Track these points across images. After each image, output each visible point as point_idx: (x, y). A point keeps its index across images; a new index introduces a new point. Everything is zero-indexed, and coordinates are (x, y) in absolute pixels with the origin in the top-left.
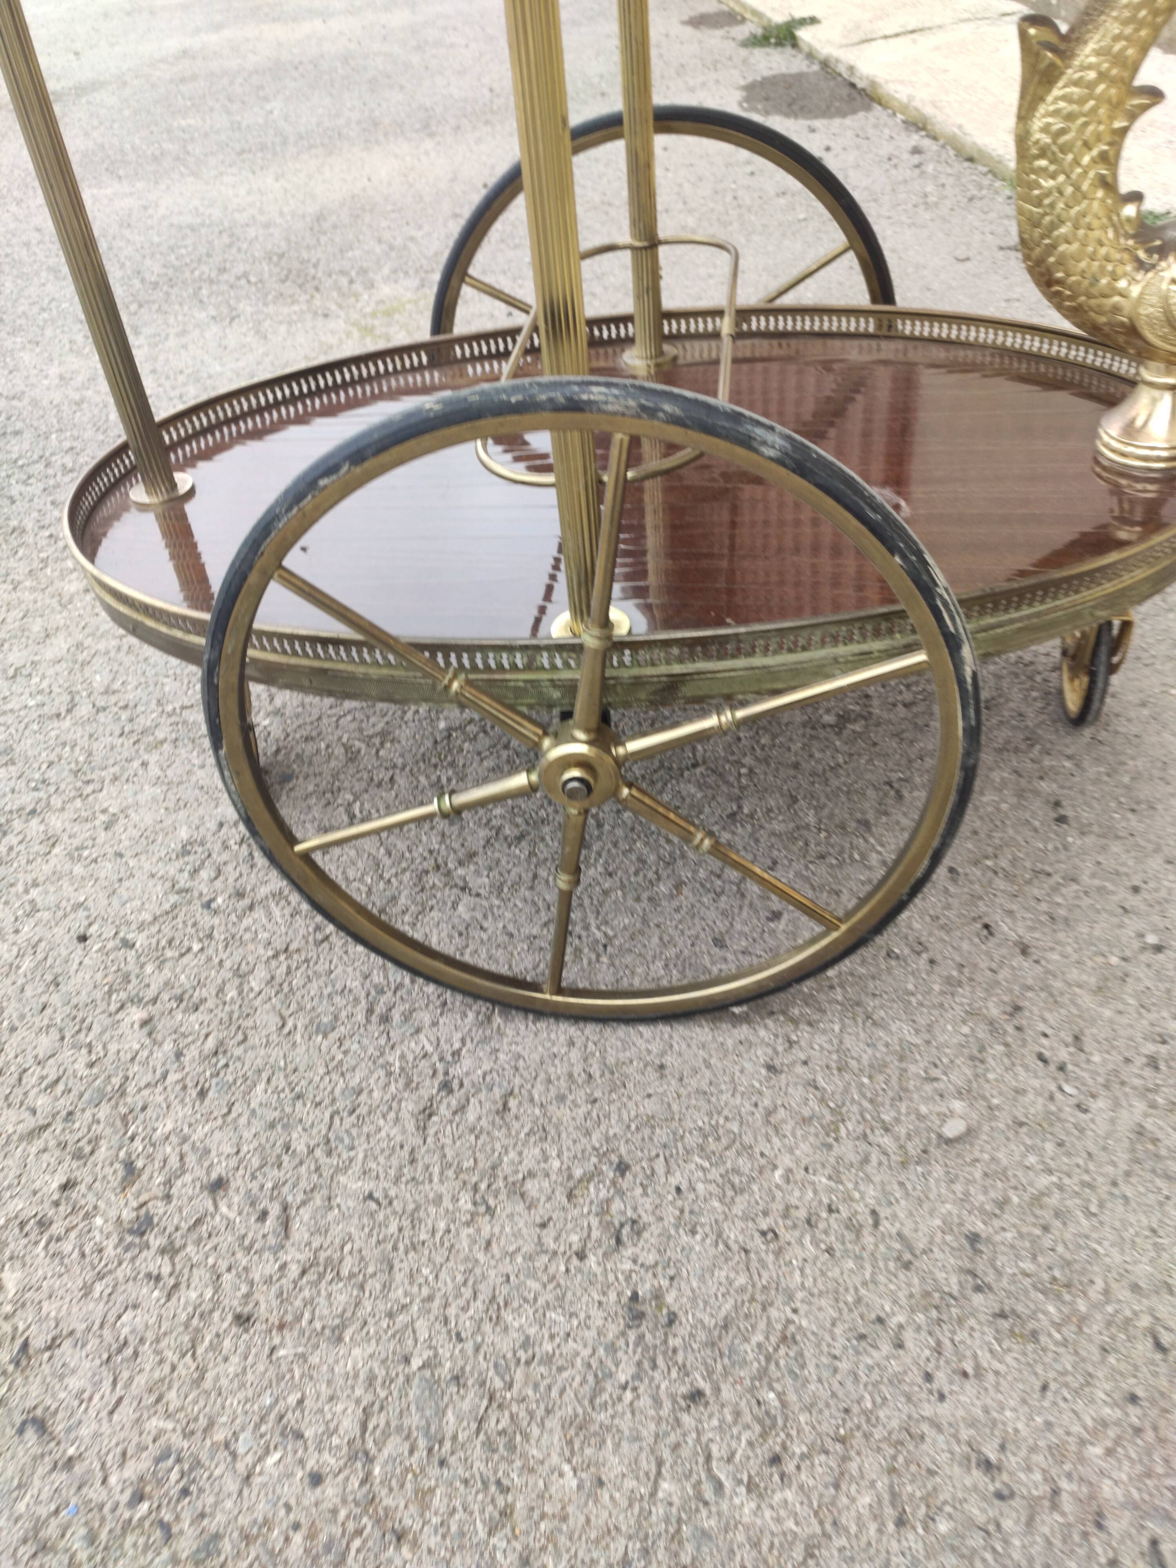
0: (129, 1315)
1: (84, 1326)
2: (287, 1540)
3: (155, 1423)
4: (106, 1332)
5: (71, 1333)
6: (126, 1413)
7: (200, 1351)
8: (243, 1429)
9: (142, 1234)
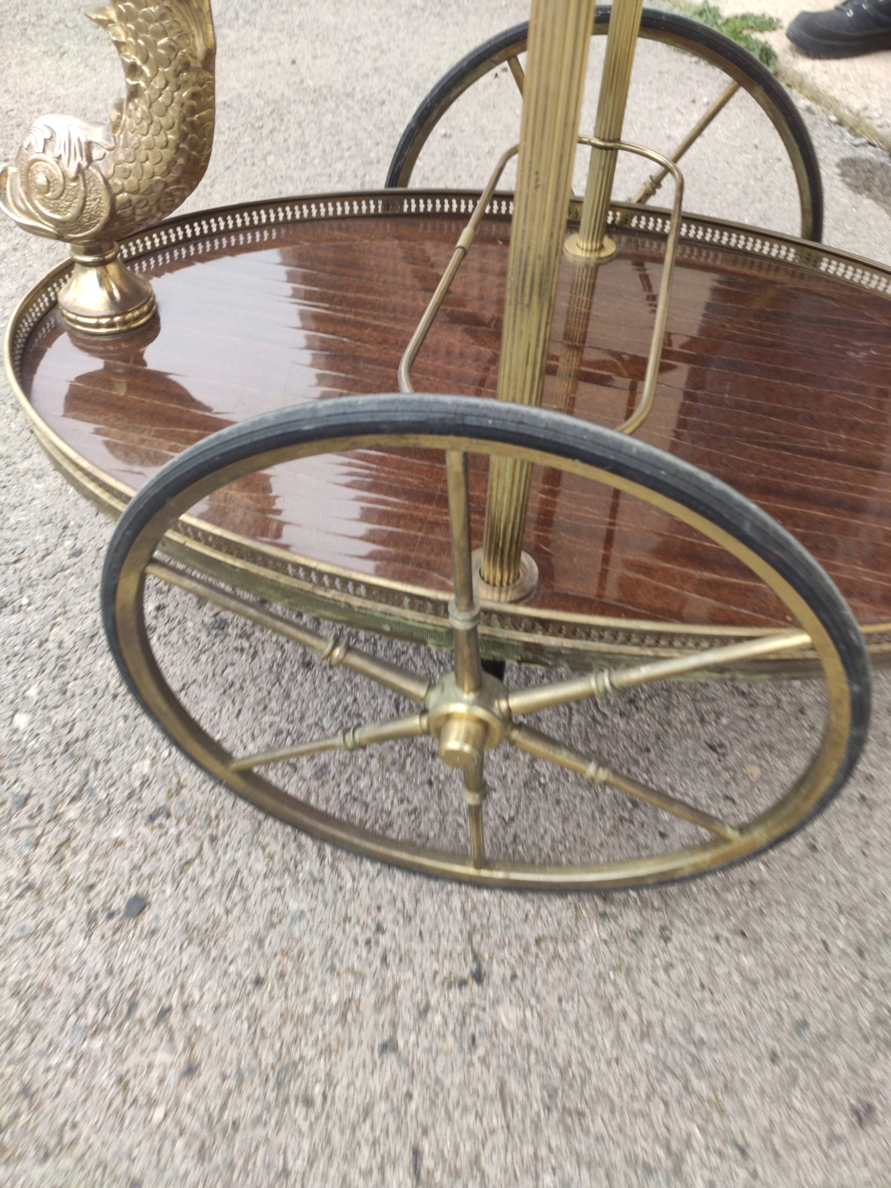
0: (229, 670)
1: (202, 677)
2: (368, 763)
3: (267, 719)
4: (218, 678)
5: (195, 681)
6: (246, 715)
7: (283, 682)
8: (324, 715)
9: (223, 629)
